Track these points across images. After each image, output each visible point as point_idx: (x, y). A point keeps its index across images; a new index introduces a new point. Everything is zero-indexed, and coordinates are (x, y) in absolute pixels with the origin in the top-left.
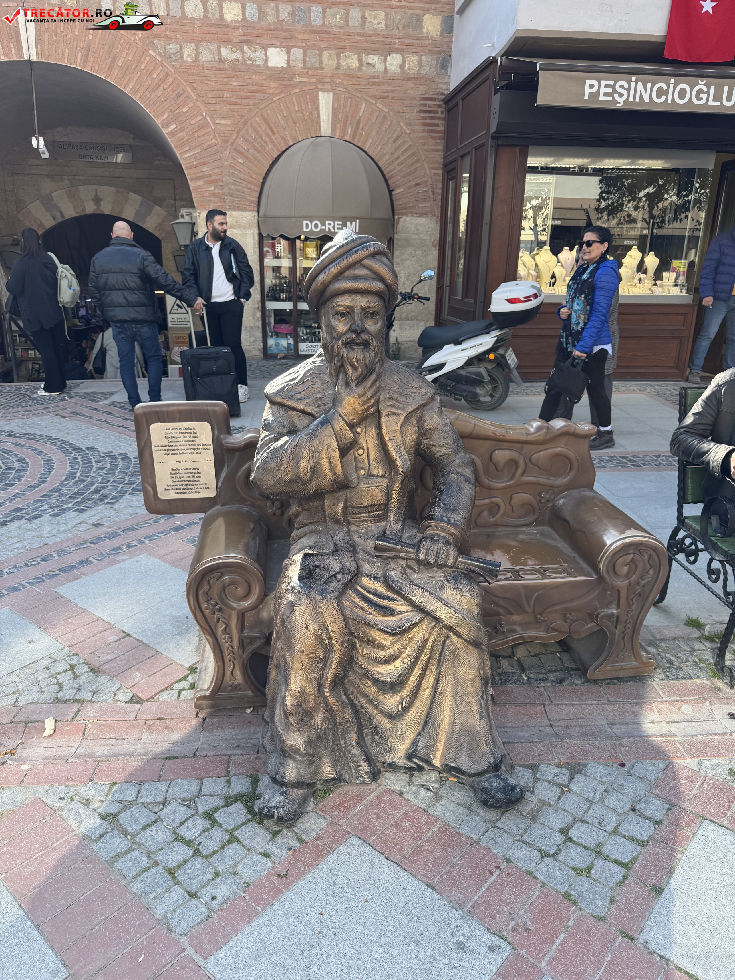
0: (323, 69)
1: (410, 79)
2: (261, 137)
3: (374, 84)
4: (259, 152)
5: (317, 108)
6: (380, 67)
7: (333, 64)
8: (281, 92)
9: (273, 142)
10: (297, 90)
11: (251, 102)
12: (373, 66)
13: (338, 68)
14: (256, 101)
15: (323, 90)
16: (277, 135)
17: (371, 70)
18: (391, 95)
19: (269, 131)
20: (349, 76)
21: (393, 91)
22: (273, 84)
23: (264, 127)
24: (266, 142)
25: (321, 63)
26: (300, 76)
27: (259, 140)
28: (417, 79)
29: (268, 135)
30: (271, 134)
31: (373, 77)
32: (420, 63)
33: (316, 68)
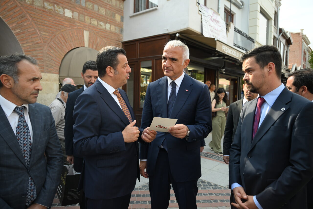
0: (85, 22)
1: (112, 33)
2: (61, 43)
3: (102, 32)
4: (60, 49)
5: (83, 36)
6: (104, 27)
7: (89, 21)
8: (70, 27)
9: (66, 46)
10: (76, 28)
11: (57, 28)
12: (102, 26)
13: (91, 23)
14: (60, 28)
15: (86, 30)
16: (68, 44)
18: (107, 37)
19: (64, 41)
20: (94, 27)
22: (66, 23)
23: (63, 39)
24: (63, 45)
25: (85, 20)
26: (77, 22)
27: (60, 44)
28: (115, 34)
29: (64, 43)
30: (65, 43)
31: (102, 30)
32: (115, 28)
33: (83, 22)
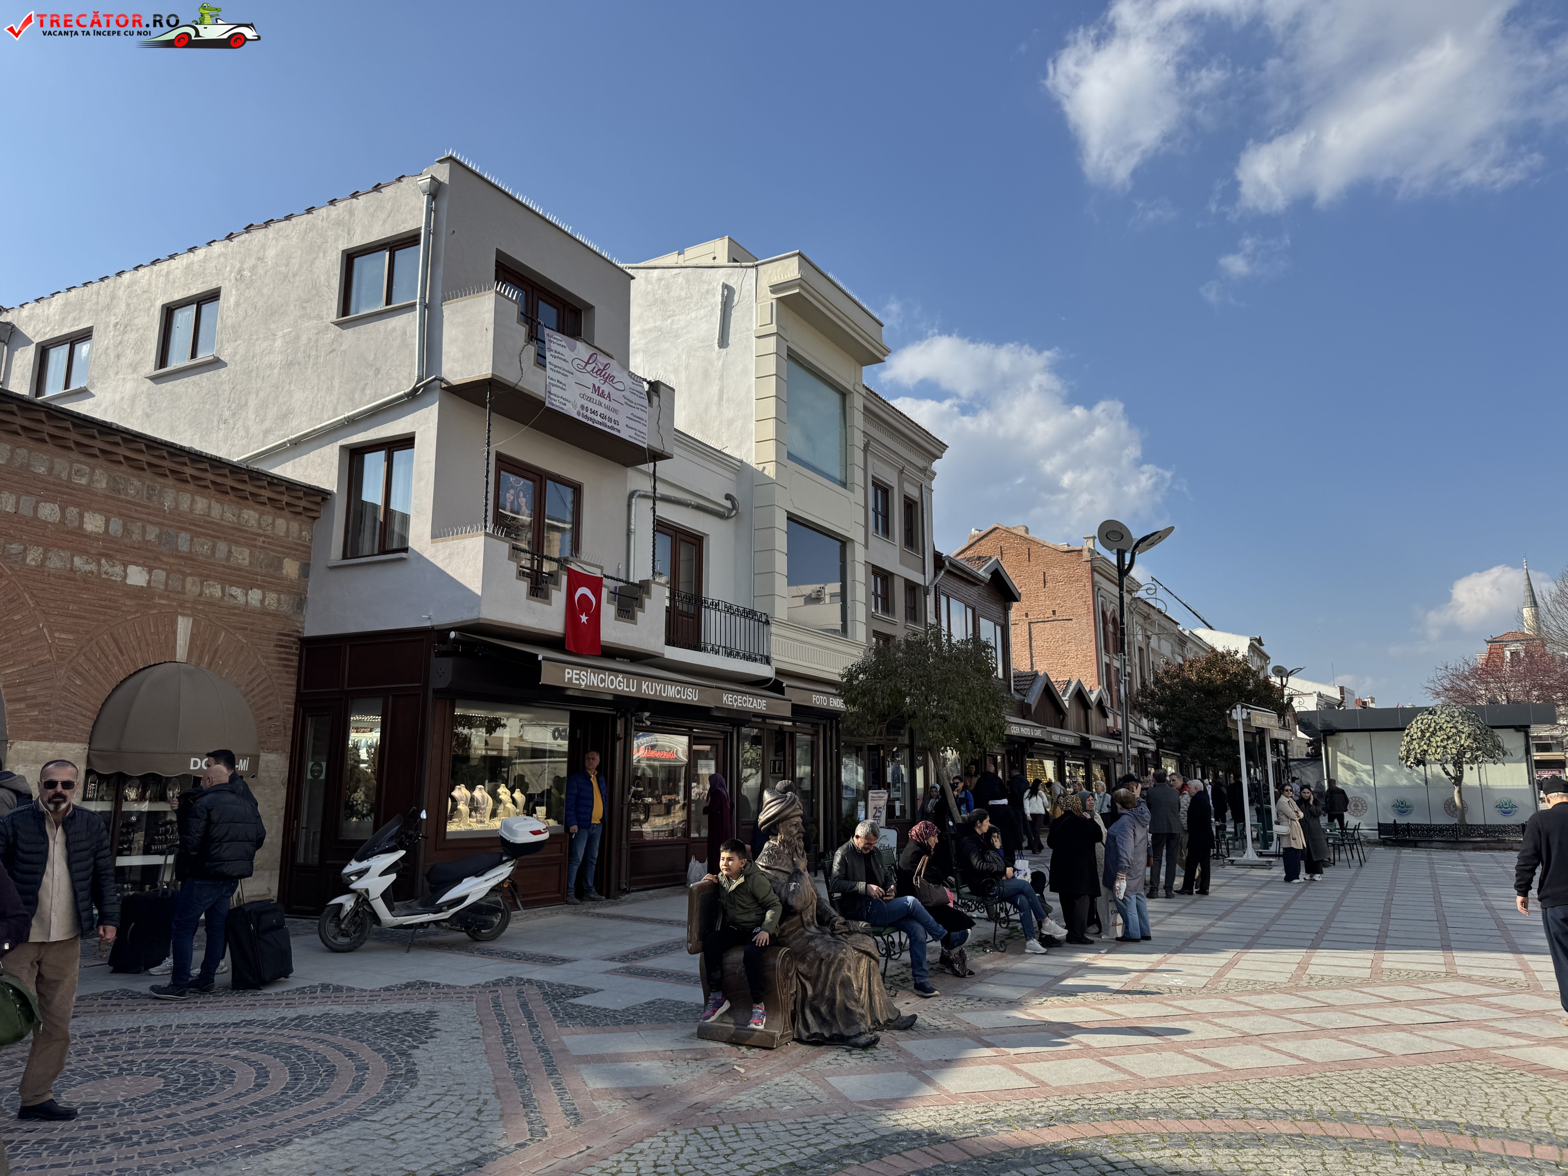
0: (184, 593)
1: (269, 614)
2: (107, 658)
3: (234, 614)
4: (101, 673)
5: (175, 632)
6: (241, 599)
7: (197, 590)
8: (137, 611)
9: (120, 664)
10: (155, 611)
11: (102, 618)
12: (235, 598)
13: (200, 595)
14: (107, 617)
15: (183, 615)
16: (126, 657)
17: (233, 602)
18: (250, 627)
19: (117, 651)
20: (211, 604)
21: (252, 624)
22: (128, 602)
23: (113, 646)
24: (111, 663)
25: (184, 587)
26: (160, 597)
27: (104, 660)
28: (275, 615)
29: (116, 657)
30: (119, 655)
31: (235, 608)
32: (279, 600)
33: (178, 592)
